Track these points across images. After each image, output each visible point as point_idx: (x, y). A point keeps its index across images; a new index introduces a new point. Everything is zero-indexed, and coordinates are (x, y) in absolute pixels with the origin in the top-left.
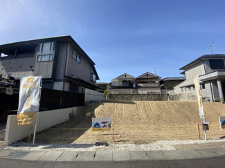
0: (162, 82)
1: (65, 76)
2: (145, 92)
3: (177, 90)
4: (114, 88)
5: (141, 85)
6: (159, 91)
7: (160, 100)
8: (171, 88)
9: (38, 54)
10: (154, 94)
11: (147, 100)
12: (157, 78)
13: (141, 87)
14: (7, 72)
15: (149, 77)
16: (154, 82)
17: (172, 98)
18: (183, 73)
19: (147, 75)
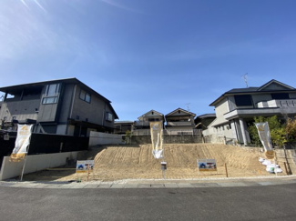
0: (198, 120)
1: (68, 119)
2: (175, 132)
4: (138, 128)
5: (171, 124)
6: (191, 131)
7: (193, 142)
9: (43, 96)
10: (185, 135)
11: (176, 142)
12: (190, 115)
13: (171, 126)
14: (12, 114)
15: (181, 114)
16: (186, 120)
17: (206, 140)
19: (179, 112)
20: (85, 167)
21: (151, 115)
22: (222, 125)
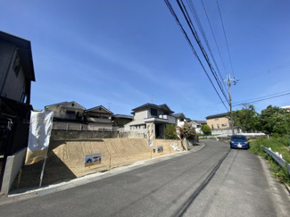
0: (113, 118)
2: (96, 128)
3: (127, 128)
5: (92, 119)
6: (110, 128)
7: (110, 137)
8: (122, 126)
10: (106, 132)
12: (110, 114)
13: (92, 122)
15: (102, 111)
16: (107, 118)
17: (122, 135)
18: (134, 114)
19: (101, 109)
20: (93, 160)
21: (70, 106)
22: (140, 125)
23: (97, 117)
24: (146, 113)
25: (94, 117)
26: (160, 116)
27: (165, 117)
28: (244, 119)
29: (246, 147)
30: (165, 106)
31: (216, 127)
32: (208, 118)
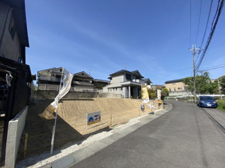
0: (93, 82)
2: (81, 90)
3: (105, 90)
5: (77, 82)
6: (91, 90)
8: (101, 88)
10: (88, 93)
12: (91, 79)
13: (77, 85)
15: (84, 76)
16: (88, 82)
17: (102, 96)
18: (111, 78)
19: (83, 74)
20: (94, 118)
21: (59, 71)
22: (116, 88)
23: (81, 81)
24: (122, 78)
25: (78, 81)
26: (134, 80)
27: (138, 81)
28: (198, 84)
29: (215, 107)
30: (137, 72)
31: (173, 90)
32: (167, 83)
